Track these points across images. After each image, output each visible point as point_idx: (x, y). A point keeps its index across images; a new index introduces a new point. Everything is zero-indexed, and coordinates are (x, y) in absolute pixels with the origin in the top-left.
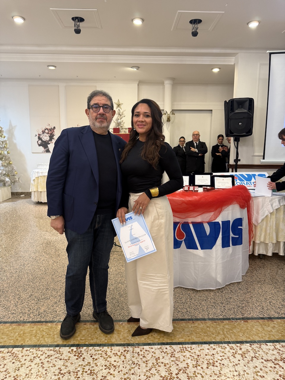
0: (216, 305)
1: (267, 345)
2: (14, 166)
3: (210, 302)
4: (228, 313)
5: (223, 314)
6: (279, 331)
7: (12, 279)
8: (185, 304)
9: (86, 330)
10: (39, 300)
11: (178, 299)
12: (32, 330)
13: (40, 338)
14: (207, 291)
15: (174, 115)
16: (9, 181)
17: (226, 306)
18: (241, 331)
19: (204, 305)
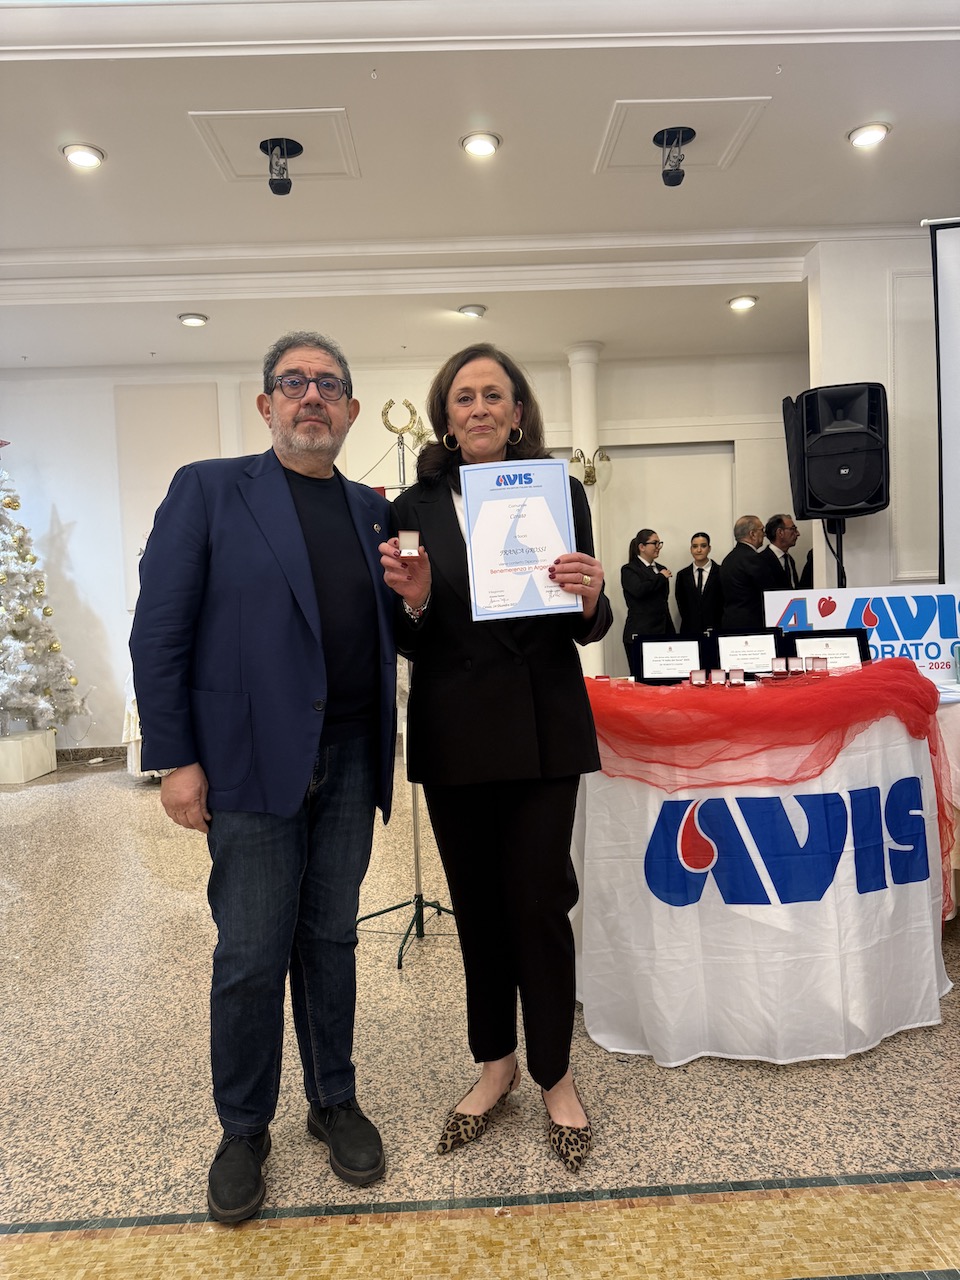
0: (860, 1122)
2: (65, 658)
3: (836, 1109)
4: (916, 1151)
5: (897, 1154)
7: (61, 1053)
8: (739, 1122)
9: (362, 1245)
10: (163, 1130)
11: (706, 1101)
12: (143, 1256)
14: (815, 1066)
16: (48, 710)
17: (901, 1122)
19: (815, 1120)
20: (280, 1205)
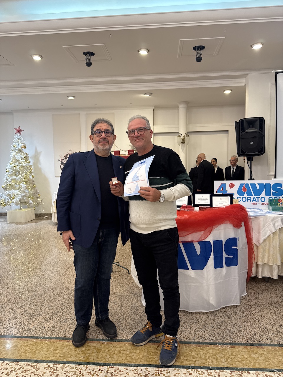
0: (205, 328)
1: (249, 373)
2: (37, 189)
3: (200, 325)
4: (216, 337)
5: (210, 338)
6: (267, 359)
10: (31, 316)
12: (17, 345)
13: (22, 353)
14: (200, 313)
15: (188, 137)
16: (32, 203)
17: (215, 330)
18: (225, 357)
19: (193, 327)
20: (52, 336)
